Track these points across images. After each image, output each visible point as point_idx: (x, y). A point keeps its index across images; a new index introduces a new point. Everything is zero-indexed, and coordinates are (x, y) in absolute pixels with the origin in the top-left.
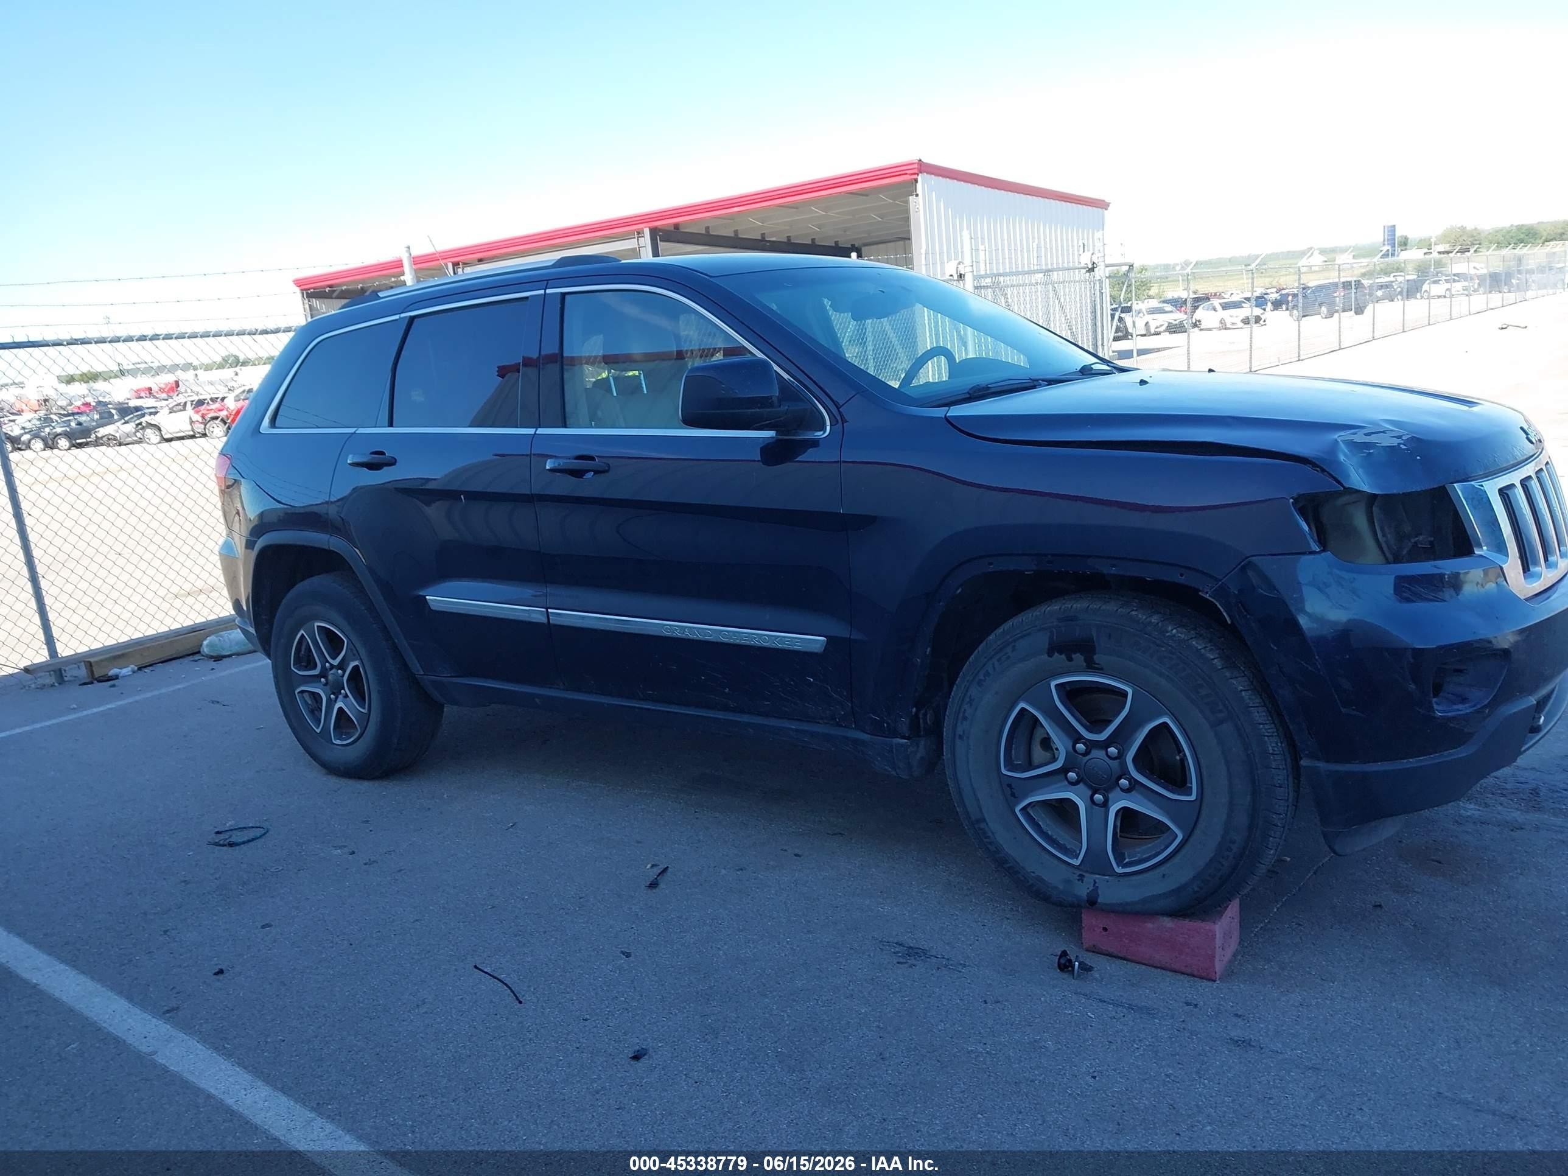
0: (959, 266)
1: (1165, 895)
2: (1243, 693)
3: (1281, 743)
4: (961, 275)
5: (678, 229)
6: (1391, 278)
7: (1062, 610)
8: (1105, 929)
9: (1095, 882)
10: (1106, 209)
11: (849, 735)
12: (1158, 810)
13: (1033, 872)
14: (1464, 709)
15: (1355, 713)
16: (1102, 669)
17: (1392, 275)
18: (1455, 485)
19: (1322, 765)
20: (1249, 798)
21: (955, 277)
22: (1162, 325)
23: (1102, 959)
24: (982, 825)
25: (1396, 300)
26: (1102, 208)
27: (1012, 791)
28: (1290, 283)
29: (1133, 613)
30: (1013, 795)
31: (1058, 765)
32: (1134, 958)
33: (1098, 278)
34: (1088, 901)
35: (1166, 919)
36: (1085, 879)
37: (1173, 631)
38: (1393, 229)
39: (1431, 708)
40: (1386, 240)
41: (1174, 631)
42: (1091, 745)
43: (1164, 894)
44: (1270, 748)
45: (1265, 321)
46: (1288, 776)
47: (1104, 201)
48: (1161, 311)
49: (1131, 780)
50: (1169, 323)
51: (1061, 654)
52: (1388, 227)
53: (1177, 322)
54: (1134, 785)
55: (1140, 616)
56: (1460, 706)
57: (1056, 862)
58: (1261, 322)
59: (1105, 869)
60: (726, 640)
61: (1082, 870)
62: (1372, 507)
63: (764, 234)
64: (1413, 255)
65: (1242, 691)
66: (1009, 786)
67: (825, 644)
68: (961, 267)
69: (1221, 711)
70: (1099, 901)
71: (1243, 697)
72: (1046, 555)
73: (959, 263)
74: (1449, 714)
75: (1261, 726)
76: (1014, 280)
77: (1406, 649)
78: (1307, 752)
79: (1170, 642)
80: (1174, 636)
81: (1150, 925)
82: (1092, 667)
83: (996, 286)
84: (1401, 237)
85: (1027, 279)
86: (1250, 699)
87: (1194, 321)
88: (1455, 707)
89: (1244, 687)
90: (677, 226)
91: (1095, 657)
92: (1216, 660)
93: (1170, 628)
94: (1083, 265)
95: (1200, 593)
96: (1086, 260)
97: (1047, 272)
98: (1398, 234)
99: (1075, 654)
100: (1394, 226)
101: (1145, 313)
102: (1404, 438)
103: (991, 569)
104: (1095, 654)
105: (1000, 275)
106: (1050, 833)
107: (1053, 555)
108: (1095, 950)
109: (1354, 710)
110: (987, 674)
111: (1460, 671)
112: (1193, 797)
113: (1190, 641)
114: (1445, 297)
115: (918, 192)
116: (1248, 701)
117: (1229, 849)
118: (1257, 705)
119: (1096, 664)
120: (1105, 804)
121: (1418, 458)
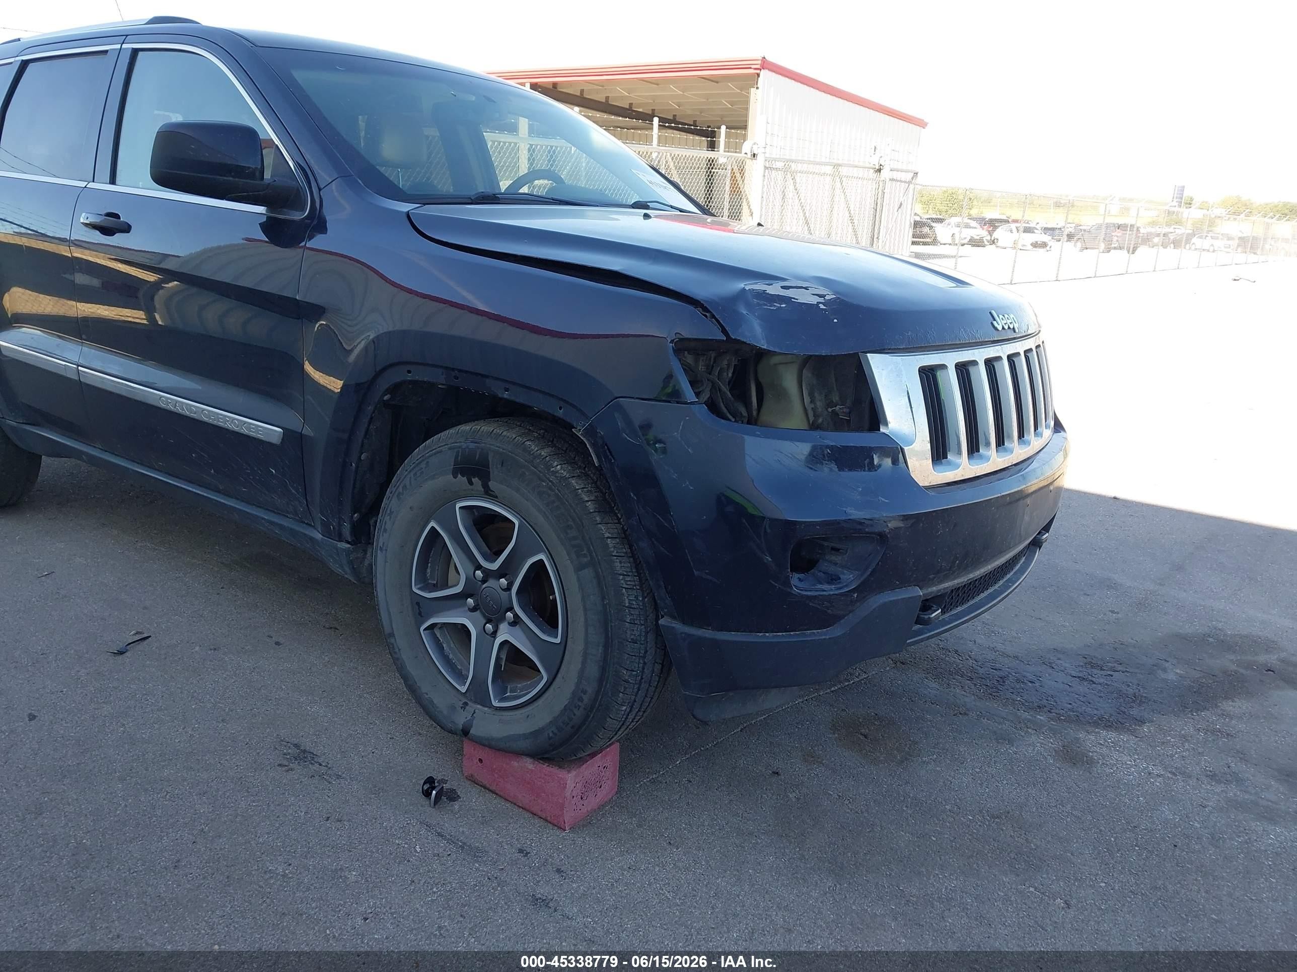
0: (754, 146)
1: (525, 736)
2: (609, 540)
3: (644, 598)
4: (754, 155)
5: (556, 88)
6: (1171, 230)
7: (472, 430)
8: (480, 760)
9: (474, 712)
10: (924, 128)
11: (307, 532)
12: (531, 647)
13: (427, 694)
14: (829, 590)
15: (708, 577)
16: (496, 497)
17: (1173, 227)
18: (868, 355)
19: (678, 626)
20: (601, 649)
21: (749, 155)
22: (965, 238)
23: (476, 789)
24: (392, 640)
25: (1169, 247)
26: (921, 126)
27: (421, 609)
28: (1088, 220)
29: (528, 443)
30: (420, 614)
31: (458, 589)
32: (502, 794)
33: (882, 179)
34: (462, 730)
35: (529, 760)
36: (467, 707)
37: (557, 467)
38: (1182, 189)
39: (787, 583)
40: (1175, 197)
41: (559, 467)
42: (488, 574)
43: (524, 734)
44: (627, 601)
45: (1051, 247)
46: (647, 633)
47: (923, 120)
48: (967, 226)
49: (516, 616)
50: (972, 237)
51: (463, 477)
52: (1179, 187)
53: (978, 238)
54: (516, 621)
55: (533, 447)
56: (825, 587)
57: (447, 686)
58: (1048, 248)
59: (485, 701)
60: (206, 419)
61: (466, 697)
62: (803, 369)
63: (632, 103)
64: (1195, 214)
65: (608, 538)
66: (418, 604)
67: (282, 436)
68: (755, 147)
69: (585, 555)
70: (471, 732)
71: (607, 544)
72: (453, 369)
73: (755, 144)
74: (809, 593)
75: (621, 577)
76: (805, 167)
77: (763, 518)
78: (666, 610)
79: (552, 478)
80: (557, 472)
81: (516, 764)
82: (488, 493)
83: (786, 170)
84: (1188, 197)
85: (817, 169)
86: (615, 547)
87: (993, 239)
88: (819, 586)
89: (612, 534)
90: (555, 85)
91: (490, 483)
92: (590, 503)
93: (555, 464)
94: (871, 166)
95: (573, 430)
96: (875, 161)
97: (836, 166)
98: (1187, 193)
99: (474, 478)
100: (1183, 187)
101: (954, 226)
102: (827, 298)
103: (409, 377)
104: (490, 481)
105: (792, 161)
106: (451, 656)
107: (460, 371)
108: (472, 779)
109: (706, 573)
110: (405, 487)
111: (837, 550)
112: (558, 640)
113: (570, 479)
114: (1208, 251)
115: (759, 86)
116: (612, 549)
117: (581, 699)
118: (623, 555)
119: (492, 491)
120: (494, 634)
121: (835, 321)
